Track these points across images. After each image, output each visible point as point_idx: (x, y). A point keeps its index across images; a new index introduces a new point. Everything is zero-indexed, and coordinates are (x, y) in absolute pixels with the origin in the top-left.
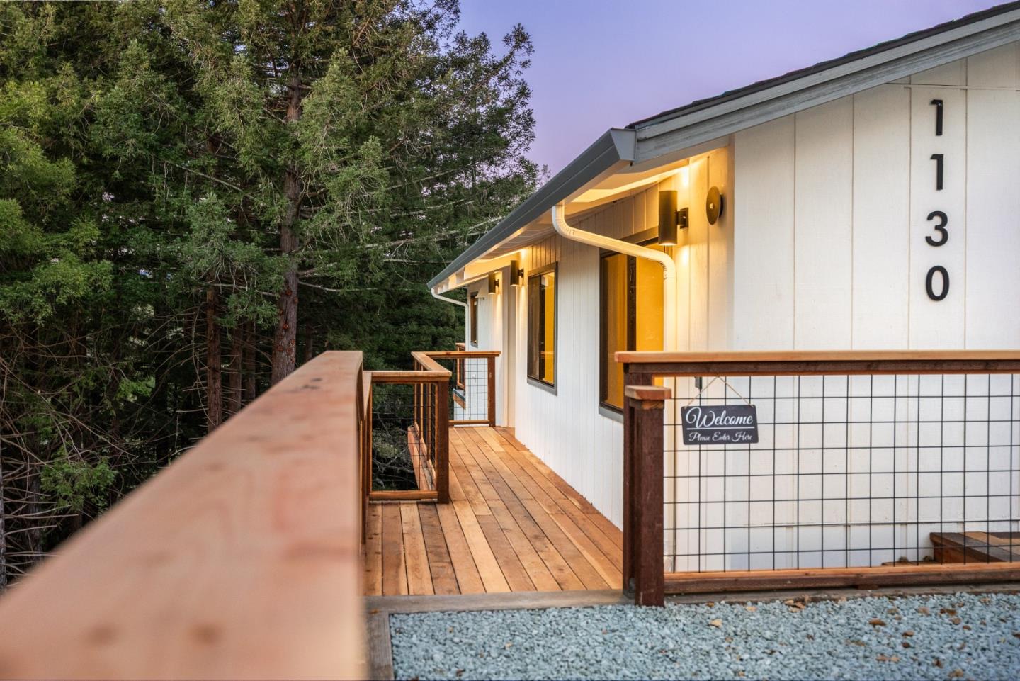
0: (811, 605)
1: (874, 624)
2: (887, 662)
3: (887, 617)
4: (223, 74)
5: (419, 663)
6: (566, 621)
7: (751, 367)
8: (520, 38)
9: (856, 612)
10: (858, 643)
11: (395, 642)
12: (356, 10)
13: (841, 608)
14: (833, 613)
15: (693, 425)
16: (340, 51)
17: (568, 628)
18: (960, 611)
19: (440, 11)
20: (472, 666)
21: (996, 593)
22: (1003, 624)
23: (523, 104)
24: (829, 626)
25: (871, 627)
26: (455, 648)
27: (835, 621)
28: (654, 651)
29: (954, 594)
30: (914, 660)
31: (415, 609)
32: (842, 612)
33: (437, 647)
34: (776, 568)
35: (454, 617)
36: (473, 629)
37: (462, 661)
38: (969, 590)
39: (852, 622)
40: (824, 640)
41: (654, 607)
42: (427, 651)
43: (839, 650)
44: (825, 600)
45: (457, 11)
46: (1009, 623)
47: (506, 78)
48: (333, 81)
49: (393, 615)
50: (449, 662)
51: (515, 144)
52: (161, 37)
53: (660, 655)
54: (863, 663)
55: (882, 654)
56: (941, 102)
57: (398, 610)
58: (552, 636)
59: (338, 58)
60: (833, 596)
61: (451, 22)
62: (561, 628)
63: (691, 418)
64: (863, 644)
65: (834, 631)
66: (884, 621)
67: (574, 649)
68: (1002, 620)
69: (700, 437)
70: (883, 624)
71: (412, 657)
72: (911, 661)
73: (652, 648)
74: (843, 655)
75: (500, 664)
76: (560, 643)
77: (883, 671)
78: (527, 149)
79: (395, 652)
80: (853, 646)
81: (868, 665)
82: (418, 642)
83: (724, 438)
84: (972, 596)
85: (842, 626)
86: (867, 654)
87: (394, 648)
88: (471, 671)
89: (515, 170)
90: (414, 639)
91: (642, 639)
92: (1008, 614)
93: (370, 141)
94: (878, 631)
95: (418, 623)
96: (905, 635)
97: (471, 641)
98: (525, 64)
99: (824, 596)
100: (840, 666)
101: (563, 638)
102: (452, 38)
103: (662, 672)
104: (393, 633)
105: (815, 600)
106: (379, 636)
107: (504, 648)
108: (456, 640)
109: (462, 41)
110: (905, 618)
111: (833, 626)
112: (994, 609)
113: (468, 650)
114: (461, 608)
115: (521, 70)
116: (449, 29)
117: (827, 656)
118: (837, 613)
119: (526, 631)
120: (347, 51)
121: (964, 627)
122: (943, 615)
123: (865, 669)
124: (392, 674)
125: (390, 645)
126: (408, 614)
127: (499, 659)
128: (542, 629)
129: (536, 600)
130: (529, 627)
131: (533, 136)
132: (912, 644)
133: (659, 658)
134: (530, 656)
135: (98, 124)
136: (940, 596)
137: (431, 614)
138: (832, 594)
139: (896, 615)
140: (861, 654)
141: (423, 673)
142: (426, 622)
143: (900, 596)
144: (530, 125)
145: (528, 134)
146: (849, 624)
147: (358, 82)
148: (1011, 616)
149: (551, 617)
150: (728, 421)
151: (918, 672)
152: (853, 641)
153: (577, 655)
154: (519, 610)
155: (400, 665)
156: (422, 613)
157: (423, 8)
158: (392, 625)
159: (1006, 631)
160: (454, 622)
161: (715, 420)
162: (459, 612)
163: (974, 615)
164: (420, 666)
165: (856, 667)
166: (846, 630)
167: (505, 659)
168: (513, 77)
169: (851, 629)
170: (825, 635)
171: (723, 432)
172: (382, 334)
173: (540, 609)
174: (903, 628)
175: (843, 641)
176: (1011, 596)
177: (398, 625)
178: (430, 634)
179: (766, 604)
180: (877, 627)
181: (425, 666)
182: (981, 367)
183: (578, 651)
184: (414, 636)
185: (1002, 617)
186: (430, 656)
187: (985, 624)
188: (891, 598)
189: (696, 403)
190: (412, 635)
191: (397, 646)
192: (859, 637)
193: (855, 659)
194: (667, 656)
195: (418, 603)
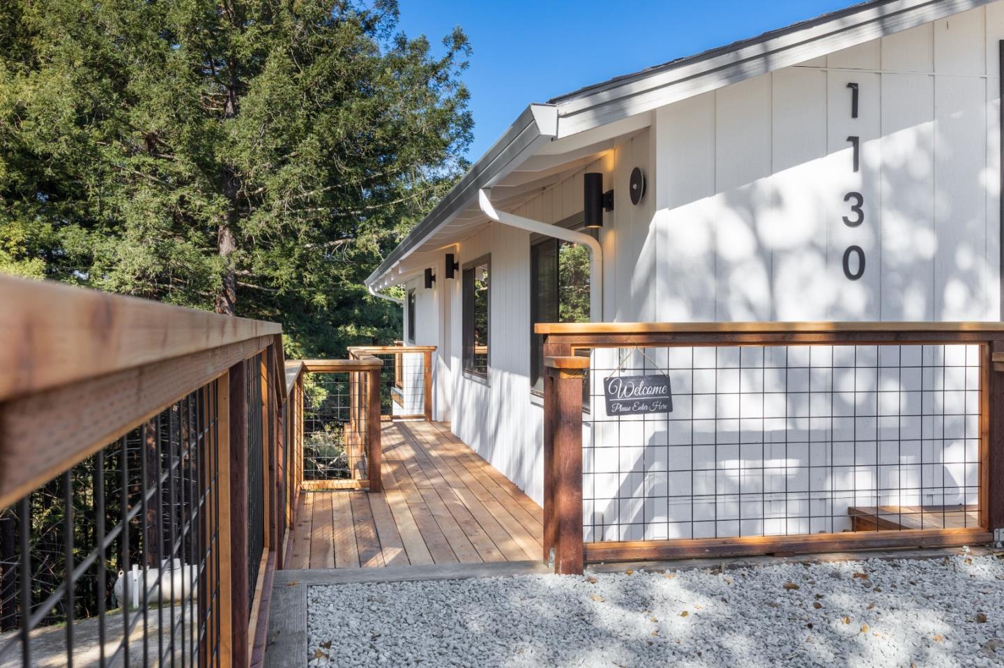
0: (728, 571)
1: (788, 588)
2: (798, 621)
3: (801, 582)
4: (158, 71)
5: (334, 629)
6: (485, 589)
7: (669, 337)
8: (459, 40)
9: (772, 578)
10: (772, 605)
11: (311, 610)
12: (294, 10)
13: (757, 574)
14: (749, 579)
15: (615, 396)
16: (279, 49)
17: (487, 596)
18: (872, 576)
19: (380, 12)
20: (387, 631)
21: (907, 559)
22: (912, 587)
23: (464, 106)
24: (744, 590)
25: (785, 591)
26: (371, 615)
27: (751, 586)
28: (570, 615)
29: (867, 560)
30: (824, 619)
31: (334, 581)
32: (758, 577)
33: (354, 615)
34: (695, 537)
35: (373, 587)
36: (392, 598)
37: (378, 627)
38: (882, 556)
39: (766, 586)
40: (739, 602)
41: (573, 575)
42: (343, 618)
43: (752, 611)
44: (742, 567)
45: (396, 13)
46: (918, 586)
47: (446, 79)
48: (271, 79)
49: (311, 587)
50: (364, 628)
51: (454, 145)
52: (95, 34)
53: (576, 619)
54: (775, 622)
55: (793, 614)
56: (856, 85)
57: (317, 582)
58: (470, 603)
59: (275, 57)
60: (749, 564)
61: (390, 23)
62: (479, 596)
63: (613, 390)
64: (776, 605)
65: (748, 594)
66: (798, 585)
67: (492, 614)
68: (912, 583)
69: (622, 409)
70: (796, 588)
71: (327, 623)
72: (821, 619)
73: (569, 612)
74: (755, 616)
75: (416, 630)
76: (478, 609)
77: (794, 628)
78: (466, 150)
79: (310, 619)
80: (766, 608)
81: (779, 623)
82: (335, 611)
83: (643, 408)
84: (884, 562)
85: (757, 589)
86: (779, 614)
87: (310, 616)
88: (386, 636)
89: (454, 170)
90: (331, 608)
91: (559, 604)
92: (918, 577)
93: (308, 139)
94: (791, 594)
95: (337, 594)
96: (818, 597)
97: (388, 609)
98: (464, 65)
99: (741, 563)
100: (753, 625)
101: (481, 604)
102: (391, 39)
103: (577, 634)
104: (310, 603)
105: (732, 567)
106: (295, 605)
107: (421, 615)
108: (374, 608)
109: (401, 42)
110: (819, 582)
111: (748, 590)
112: (905, 573)
113: (384, 617)
114: (380, 579)
115: (460, 71)
116: (389, 30)
117: (740, 617)
118: (753, 579)
119: (444, 598)
120: (285, 50)
121: (875, 590)
122: (856, 579)
123: (776, 627)
124: (306, 639)
125: (306, 613)
126: (326, 586)
127: (415, 625)
128: (461, 597)
129: (457, 571)
130: (448, 595)
131: (472, 137)
132: (823, 605)
133: (575, 621)
134: (447, 622)
135: (30, 120)
136: (853, 562)
137: (349, 585)
138: (749, 561)
139: (810, 580)
140: (773, 613)
141: (337, 638)
142: (344, 592)
143: (815, 562)
144: (469, 127)
145: (467, 135)
146: (764, 589)
147: (296, 81)
148: (920, 579)
149: (470, 586)
150: (646, 391)
151: (827, 629)
152: (766, 603)
153: (494, 620)
154: (438, 580)
155: (314, 631)
156: (341, 584)
157: (362, 9)
158: (309, 595)
159: (915, 592)
160: (373, 592)
161: (634, 391)
162: (378, 583)
163: (885, 579)
164: (334, 632)
165: (768, 626)
166: (761, 594)
167: (421, 625)
168: (451, 78)
169: (766, 593)
170: (739, 598)
171: (641, 402)
172: (322, 335)
173: (460, 580)
174: (816, 591)
175: (756, 603)
176: (921, 561)
177: (315, 595)
178: (348, 603)
179: (684, 571)
180: (791, 590)
181: (340, 631)
182: (892, 338)
183: (495, 616)
184: (332, 605)
185: (912, 580)
186: (345, 622)
187: (895, 587)
188: (806, 565)
189: (616, 375)
190: (329, 605)
191: (313, 614)
192: (772, 600)
193: (767, 619)
194: (583, 620)
195: (338, 576)
